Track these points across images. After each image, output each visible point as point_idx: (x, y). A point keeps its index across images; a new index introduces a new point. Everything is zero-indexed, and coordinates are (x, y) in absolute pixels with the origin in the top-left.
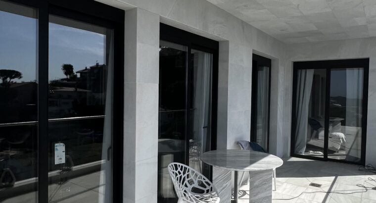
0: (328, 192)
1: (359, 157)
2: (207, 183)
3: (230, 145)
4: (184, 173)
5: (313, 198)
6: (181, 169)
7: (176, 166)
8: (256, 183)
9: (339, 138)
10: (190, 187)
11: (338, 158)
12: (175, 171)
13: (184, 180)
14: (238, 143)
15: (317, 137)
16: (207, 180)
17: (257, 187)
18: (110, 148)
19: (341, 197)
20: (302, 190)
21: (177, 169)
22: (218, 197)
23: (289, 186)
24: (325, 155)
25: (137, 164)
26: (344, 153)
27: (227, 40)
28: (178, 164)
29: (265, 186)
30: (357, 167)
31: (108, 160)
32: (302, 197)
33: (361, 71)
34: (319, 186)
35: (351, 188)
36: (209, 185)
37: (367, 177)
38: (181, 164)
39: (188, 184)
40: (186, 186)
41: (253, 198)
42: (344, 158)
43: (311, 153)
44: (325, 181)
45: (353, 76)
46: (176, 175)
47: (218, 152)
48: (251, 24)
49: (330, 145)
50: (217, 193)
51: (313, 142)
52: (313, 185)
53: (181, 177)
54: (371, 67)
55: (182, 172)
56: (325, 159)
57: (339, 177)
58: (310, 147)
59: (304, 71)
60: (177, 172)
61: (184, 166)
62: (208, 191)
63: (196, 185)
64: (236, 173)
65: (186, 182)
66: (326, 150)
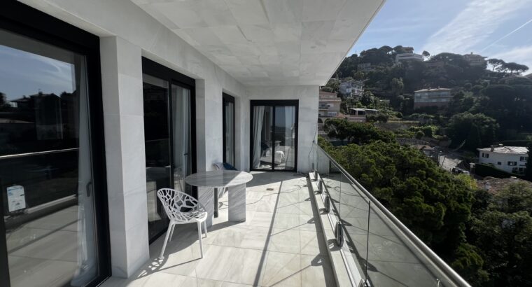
0: (279, 193)
1: (293, 166)
2: (194, 202)
3: (208, 168)
4: (173, 197)
5: (270, 199)
6: (170, 194)
7: (164, 191)
8: (233, 196)
9: (280, 154)
10: (179, 208)
11: (280, 169)
12: (164, 196)
13: (173, 202)
14: (215, 165)
15: (265, 155)
16: (194, 199)
17: (234, 198)
18: (90, 183)
19: (287, 195)
20: (262, 194)
21: (165, 195)
22: (205, 211)
23: (253, 193)
24: (273, 167)
25: (125, 195)
26: (284, 164)
27: (203, 78)
28: (166, 189)
29: (240, 197)
30: (293, 174)
31: (88, 195)
32: (263, 200)
33: (294, 108)
34: (272, 190)
35: (292, 188)
36: (196, 203)
37: (299, 179)
38: (169, 189)
39: (177, 206)
40: (175, 207)
41: (232, 207)
42: (283, 168)
43: (263, 167)
44: (275, 186)
45: (289, 111)
46: (166, 199)
47: (198, 174)
48: (221, 67)
49: (276, 160)
50: (204, 209)
51: (263, 159)
52: (268, 189)
53: (170, 201)
54: (300, 106)
55: (170, 196)
56: (273, 170)
57: (284, 182)
58: (263, 163)
59: (258, 107)
60: (166, 197)
61: (172, 190)
62: (196, 208)
63: (184, 205)
64: (216, 190)
65: (175, 204)
66: (273, 164)
